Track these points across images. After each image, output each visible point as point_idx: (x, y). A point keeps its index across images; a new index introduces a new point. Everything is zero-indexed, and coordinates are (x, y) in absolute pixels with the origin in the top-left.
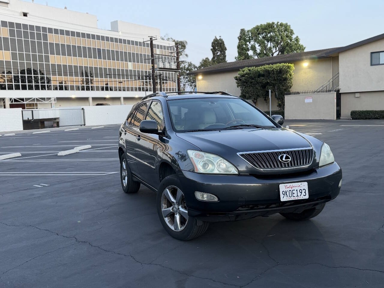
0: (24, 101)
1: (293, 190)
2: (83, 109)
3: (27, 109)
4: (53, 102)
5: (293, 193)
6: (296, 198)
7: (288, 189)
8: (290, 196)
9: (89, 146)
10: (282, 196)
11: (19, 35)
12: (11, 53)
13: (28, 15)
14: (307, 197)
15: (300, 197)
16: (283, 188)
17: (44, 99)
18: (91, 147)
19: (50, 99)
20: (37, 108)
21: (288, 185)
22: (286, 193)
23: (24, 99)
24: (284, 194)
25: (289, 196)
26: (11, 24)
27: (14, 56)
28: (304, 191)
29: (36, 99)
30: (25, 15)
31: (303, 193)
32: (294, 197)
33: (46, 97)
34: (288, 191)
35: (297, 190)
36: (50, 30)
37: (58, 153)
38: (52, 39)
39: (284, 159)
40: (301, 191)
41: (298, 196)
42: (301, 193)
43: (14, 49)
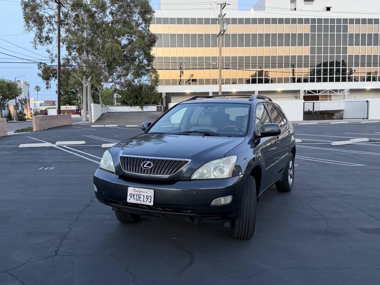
0: (317, 93)
1: (140, 195)
2: (367, 101)
3: (321, 100)
4: (346, 94)
5: (140, 198)
6: (143, 203)
7: (136, 193)
8: (137, 200)
9: (367, 139)
10: (129, 197)
11: (320, 29)
12: (310, 47)
13: (331, 8)
14: (152, 204)
15: (146, 202)
16: (131, 190)
17: (336, 91)
18: (368, 141)
19: (343, 90)
20: (330, 100)
21: (137, 189)
22: (134, 196)
23: (317, 91)
24: (131, 197)
25: (135, 199)
26: (313, 20)
27: (312, 51)
28: (149, 198)
29: (329, 90)
30: (328, 9)
31: (149, 200)
32: (140, 201)
33: (338, 88)
34: (136, 195)
35: (144, 196)
36: (351, 21)
37: (332, 143)
38: (353, 29)
39: (145, 166)
40: (147, 198)
41: (144, 201)
42: (148, 199)
43: (313, 44)
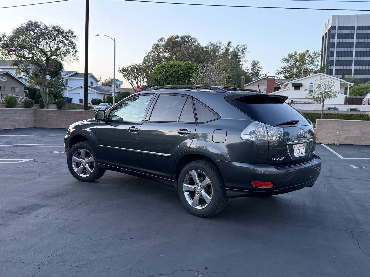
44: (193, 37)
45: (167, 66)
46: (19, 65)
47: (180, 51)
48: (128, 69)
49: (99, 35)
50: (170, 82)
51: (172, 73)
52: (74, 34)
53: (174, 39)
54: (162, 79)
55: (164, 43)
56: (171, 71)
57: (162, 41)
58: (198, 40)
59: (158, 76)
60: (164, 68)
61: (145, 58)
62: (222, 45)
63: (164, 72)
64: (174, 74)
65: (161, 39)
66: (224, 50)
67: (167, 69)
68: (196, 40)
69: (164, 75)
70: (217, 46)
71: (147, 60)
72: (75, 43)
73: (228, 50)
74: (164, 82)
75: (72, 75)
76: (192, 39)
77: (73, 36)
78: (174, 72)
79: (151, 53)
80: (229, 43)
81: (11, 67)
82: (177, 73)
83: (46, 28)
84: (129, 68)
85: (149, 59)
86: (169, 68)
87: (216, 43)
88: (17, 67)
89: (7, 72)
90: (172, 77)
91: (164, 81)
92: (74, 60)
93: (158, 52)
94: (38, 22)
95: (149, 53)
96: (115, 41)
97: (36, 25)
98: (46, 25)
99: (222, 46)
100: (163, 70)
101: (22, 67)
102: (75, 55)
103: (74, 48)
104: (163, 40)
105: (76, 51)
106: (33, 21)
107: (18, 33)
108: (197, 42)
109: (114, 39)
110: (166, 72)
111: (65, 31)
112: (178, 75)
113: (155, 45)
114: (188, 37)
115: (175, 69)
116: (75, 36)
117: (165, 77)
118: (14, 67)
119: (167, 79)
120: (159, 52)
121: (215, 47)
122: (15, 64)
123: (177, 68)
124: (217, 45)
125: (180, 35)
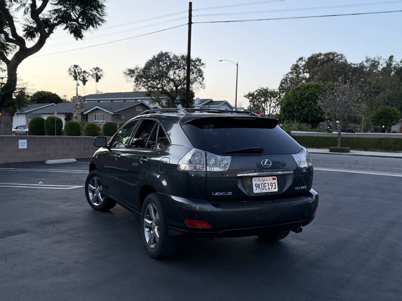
44: (339, 53)
45: (303, 88)
46: (151, 96)
47: (322, 70)
48: (254, 94)
49: (222, 61)
50: (305, 105)
51: (307, 95)
52: (202, 62)
53: (316, 57)
54: (296, 103)
55: (303, 63)
56: (307, 93)
57: (301, 61)
58: (345, 56)
59: (292, 100)
60: (299, 90)
61: (282, 80)
62: (382, 60)
63: (298, 95)
64: (310, 96)
65: (301, 59)
66: (385, 65)
67: (303, 92)
68: (343, 56)
69: (298, 98)
70: (376, 62)
71: (284, 83)
72: (202, 71)
73: (389, 65)
74: (298, 106)
75: (207, 103)
76: (338, 55)
77: (201, 63)
78: (310, 94)
79: (289, 75)
80: (391, 58)
81: (146, 98)
82: (314, 95)
83: (175, 57)
84: (256, 93)
85: (287, 81)
86: (305, 90)
87: (375, 59)
88: (150, 98)
89: (142, 102)
90: (308, 100)
91: (298, 104)
92: (201, 87)
93: (296, 73)
94: (168, 53)
95: (287, 75)
96: (237, 65)
97: (166, 55)
98: (176, 55)
99: (381, 62)
100: (298, 93)
101: (155, 98)
102: (202, 83)
103: (201, 76)
104: (303, 59)
105: (203, 79)
106: (164, 52)
107: (150, 64)
108: (344, 58)
109: (236, 64)
110: (301, 95)
111: (194, 60)
112: (315, 97)
113: (294, 66)
114: (333, 54)
115: (311, 91)
116: (203, 64)
117: (299, 100)
118: (147, 98)
119: (302, 103)
120: (298, 73)
121: (373, 62)
122: (149, 94)
123: (315, 90)
124: (376, 60)
125: (323, 53)
